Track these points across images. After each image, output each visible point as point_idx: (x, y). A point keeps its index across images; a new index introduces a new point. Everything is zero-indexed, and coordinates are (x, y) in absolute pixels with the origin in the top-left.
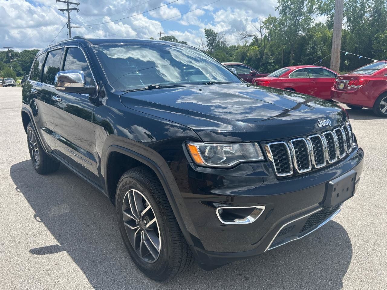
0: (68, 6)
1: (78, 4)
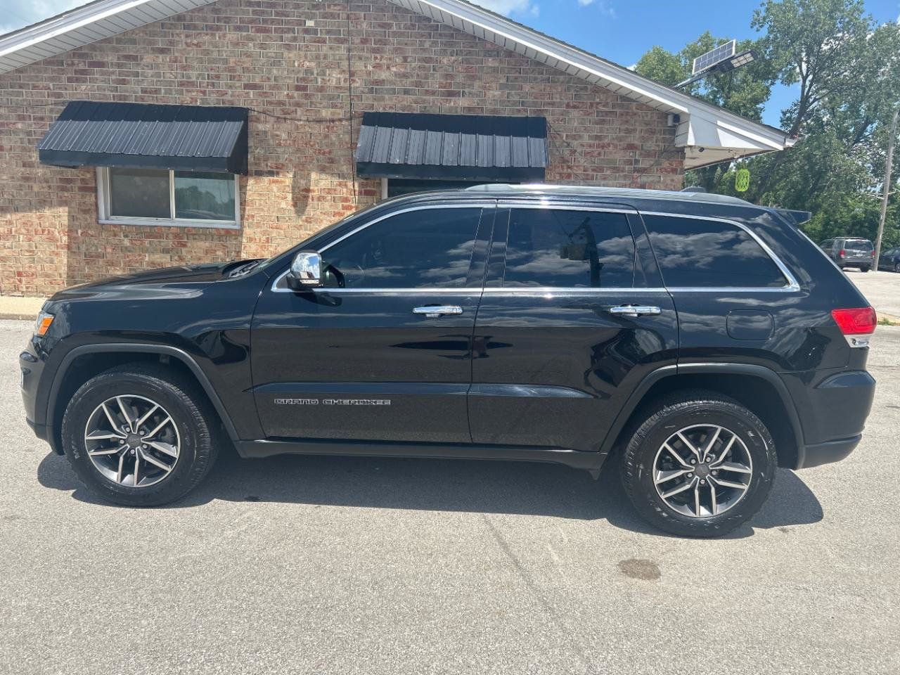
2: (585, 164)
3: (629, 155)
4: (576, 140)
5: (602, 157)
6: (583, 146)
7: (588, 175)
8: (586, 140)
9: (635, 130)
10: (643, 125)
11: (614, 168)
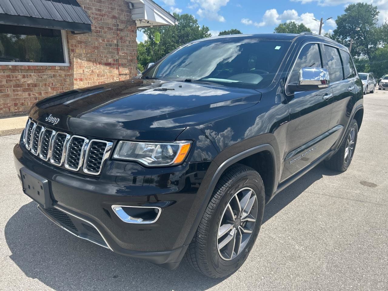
2: (95, 24)
3: (114, 21)
4: (89, 10)
5: (103, 21)
6: (93, 14)
7: (97, 30)
8: (94, 11)
9: (115, 8)
10: (118, 6)
11: (109, 28)
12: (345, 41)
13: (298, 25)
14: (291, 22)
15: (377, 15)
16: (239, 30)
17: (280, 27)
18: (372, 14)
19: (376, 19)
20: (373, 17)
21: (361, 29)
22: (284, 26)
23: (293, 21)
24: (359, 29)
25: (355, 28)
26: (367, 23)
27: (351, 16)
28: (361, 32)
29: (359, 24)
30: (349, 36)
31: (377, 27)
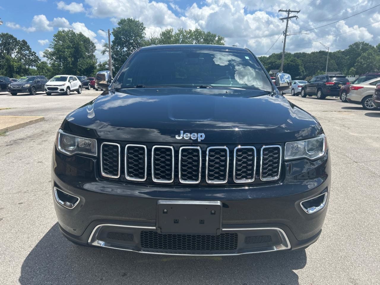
0: (289, 14)
1: (298, 12)
12: (123, 51)
13: (77, 34)
14: (70, 30)
15: (145, 30)
16: (11, 34)
17: (59, 34)
18: (141, 29)
19: (143, 33)
20: (142, 32)
21: (134, 41)
22: (63, 33)
23: (71, 30)
24: (132, 41)
25: (129, 40)
26: (138, 36)
27: (124, 29)
28: (134, 43)
29: (132, 37)
30: (125, 46)
31: (146, 40)
